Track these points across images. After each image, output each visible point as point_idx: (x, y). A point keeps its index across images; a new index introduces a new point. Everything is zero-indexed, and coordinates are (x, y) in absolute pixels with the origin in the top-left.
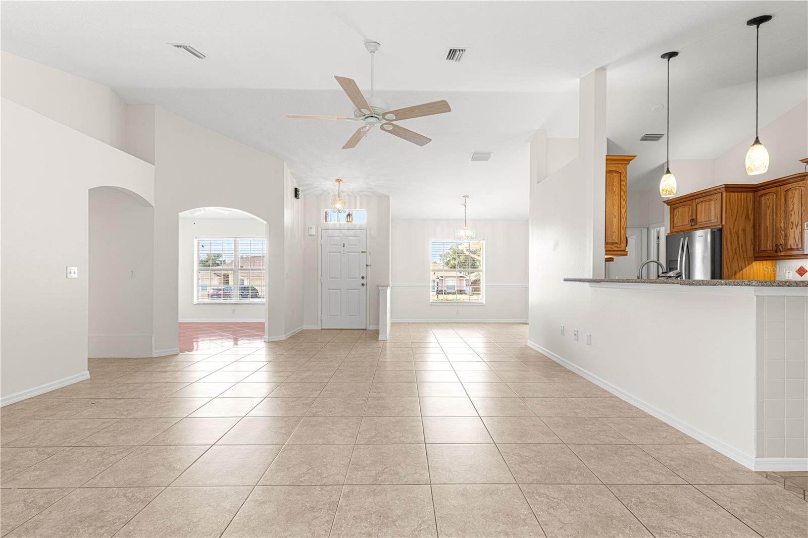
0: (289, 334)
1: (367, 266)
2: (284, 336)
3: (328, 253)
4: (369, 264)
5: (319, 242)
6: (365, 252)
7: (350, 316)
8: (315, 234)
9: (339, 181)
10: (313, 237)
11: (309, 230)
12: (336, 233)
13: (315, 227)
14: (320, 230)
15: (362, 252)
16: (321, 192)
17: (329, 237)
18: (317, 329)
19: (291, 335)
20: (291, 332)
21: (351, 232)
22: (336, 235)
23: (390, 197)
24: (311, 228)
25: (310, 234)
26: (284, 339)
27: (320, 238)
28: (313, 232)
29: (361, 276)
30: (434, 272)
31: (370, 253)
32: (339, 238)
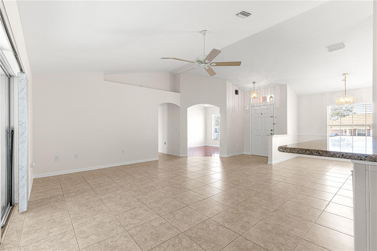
0: (232, 155)
1: (274, 124)
2: (227, 155)
3: (255, 118)
4: (275, 123)
5: (250, 113)
6: (273, 117)
7: (265, 150)
8: (248, 109)
9: (254, 83)
10: (247, 111)
11: (246, 108)
12: (258, 108)
13: (248, 106)
14: (251, 107)
15: (271, 117)
16: (250, 89)
17: (255, 110)
18: (249, 154)
19: (233, 155)
20: (233, 154)
21: (266, 107)
22: (258, 109)
23: (287, 85)
24: (247, 107)
25: (246, 110)
26: (227, 157)
27: (250, 111)
28: (247, 109)
29: (271, 130)
30: (331, 127)
31: (275, 117)
32: (259, 110)
